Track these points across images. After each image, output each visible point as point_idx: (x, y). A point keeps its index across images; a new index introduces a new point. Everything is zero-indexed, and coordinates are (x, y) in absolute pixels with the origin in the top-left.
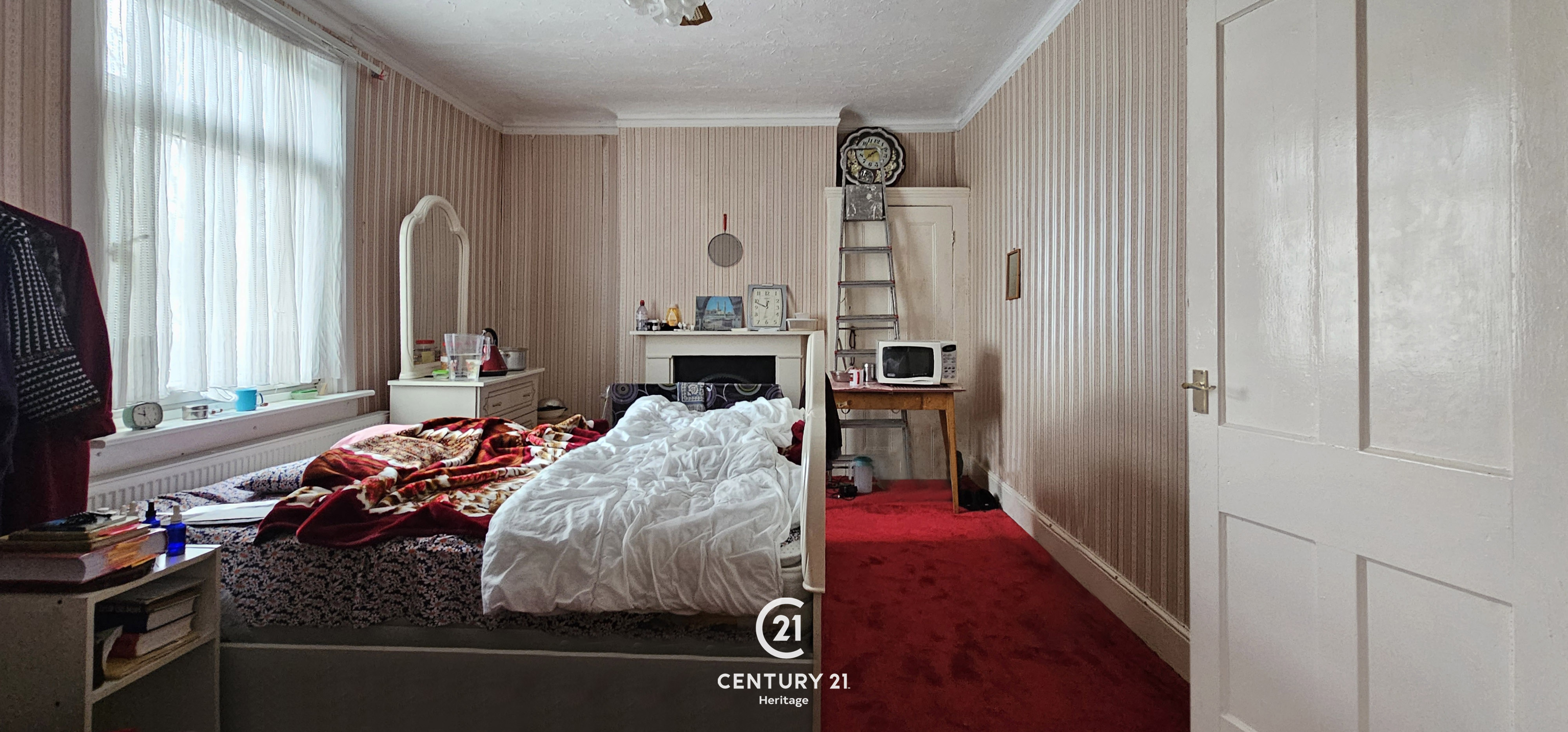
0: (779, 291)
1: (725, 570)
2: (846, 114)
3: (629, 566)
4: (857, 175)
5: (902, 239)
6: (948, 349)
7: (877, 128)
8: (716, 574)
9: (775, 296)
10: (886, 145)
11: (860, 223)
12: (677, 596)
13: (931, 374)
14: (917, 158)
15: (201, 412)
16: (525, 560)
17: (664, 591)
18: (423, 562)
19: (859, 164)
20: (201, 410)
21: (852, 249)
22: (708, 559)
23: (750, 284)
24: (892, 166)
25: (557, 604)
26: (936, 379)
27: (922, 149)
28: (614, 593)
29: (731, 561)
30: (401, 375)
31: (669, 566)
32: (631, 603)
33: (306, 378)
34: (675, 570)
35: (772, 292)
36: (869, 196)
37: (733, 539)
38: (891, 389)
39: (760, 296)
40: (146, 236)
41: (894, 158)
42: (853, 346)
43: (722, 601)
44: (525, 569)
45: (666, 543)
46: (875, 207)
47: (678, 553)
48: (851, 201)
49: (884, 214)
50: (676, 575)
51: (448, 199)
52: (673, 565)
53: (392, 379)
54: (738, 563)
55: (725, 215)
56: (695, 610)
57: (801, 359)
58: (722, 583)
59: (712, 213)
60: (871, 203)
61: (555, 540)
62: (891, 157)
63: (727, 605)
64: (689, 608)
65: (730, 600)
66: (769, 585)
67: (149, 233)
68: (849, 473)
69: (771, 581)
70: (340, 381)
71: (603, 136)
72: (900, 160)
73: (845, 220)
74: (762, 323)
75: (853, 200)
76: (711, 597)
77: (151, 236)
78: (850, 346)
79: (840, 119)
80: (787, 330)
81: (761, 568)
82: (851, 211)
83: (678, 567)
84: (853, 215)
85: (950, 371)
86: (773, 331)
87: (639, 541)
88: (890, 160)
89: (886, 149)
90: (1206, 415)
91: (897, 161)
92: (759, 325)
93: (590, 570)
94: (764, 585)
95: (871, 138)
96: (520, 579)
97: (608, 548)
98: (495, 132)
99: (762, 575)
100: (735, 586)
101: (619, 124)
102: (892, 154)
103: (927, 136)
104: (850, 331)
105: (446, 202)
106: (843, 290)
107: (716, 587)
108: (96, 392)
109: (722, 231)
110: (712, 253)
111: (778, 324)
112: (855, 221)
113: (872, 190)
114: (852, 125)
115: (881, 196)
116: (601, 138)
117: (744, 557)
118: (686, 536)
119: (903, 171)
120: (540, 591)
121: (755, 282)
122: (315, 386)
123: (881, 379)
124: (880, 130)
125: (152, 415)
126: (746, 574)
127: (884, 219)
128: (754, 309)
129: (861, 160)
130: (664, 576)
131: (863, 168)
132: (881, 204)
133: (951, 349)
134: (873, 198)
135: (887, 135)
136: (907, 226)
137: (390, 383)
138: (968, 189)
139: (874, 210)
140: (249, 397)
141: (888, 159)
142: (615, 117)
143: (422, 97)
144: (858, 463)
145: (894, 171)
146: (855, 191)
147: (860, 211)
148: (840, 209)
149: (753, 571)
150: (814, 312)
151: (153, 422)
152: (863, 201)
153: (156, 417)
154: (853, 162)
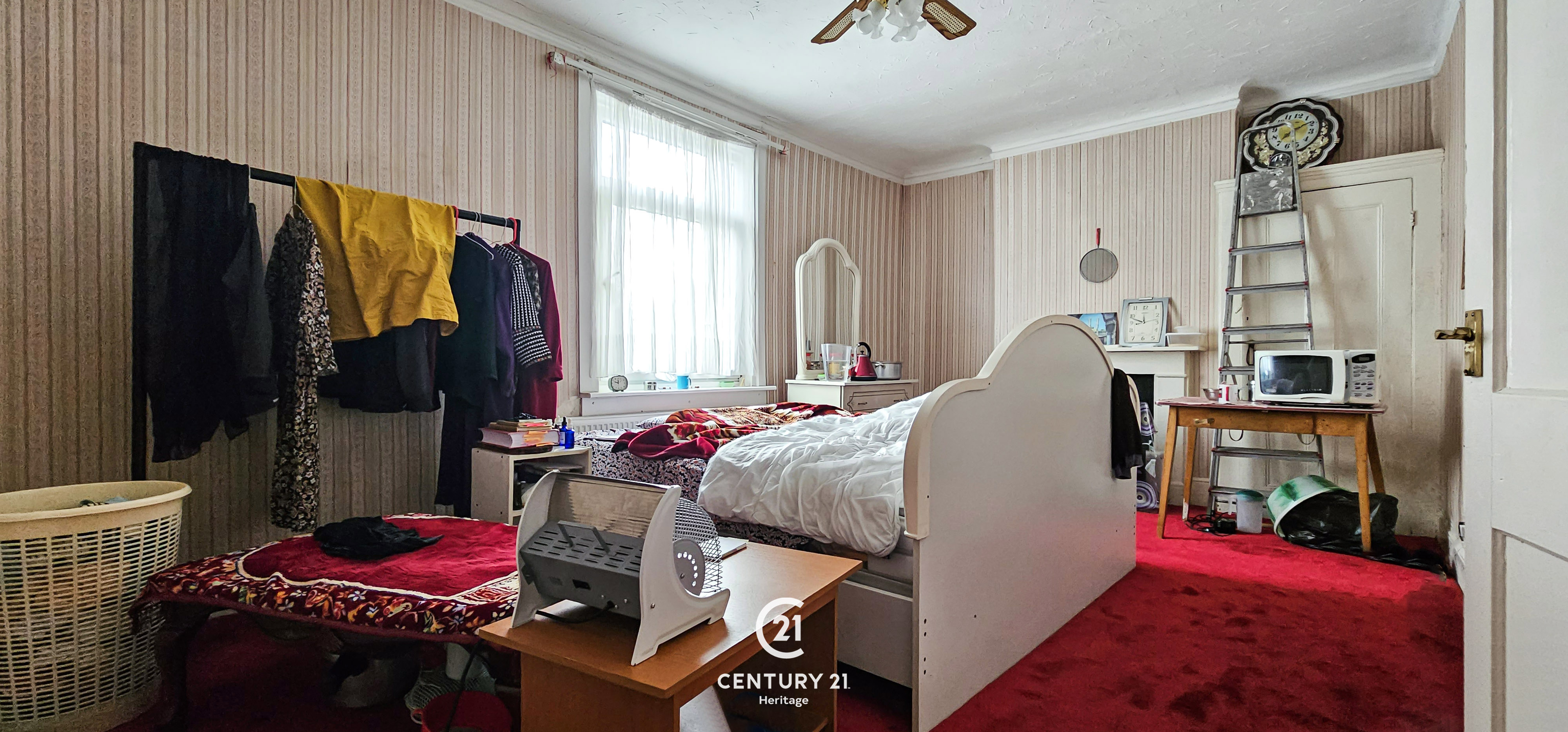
0: (1159, 305)
1: (852, 508)
2: (1249, 93)
3: (783, 492)
4: (1267, 163)
5: (1326, 229)
6: (1361, 359)
7: (1298, 100)
8: (844, 511)
9: (1155, 312)
10: (1312, 118)
11: (1263, 217)
12: (817, 525)
13: (1328, 390)
14: (1366, 125)
15: (652, 386)
16: (722, 478)
17: (808, 519)
18: (683, 474)
19: (1271, 148)
20: (652, 385)
21: (1253, 248)
22: (842, 496)
23: (1126, 298)
24: (1321, 142)
25: (734, 513)
26: (1337, 395)
27: (1373, 114)
28: (766, 508)
29: (860, 502)
30: (798, 377)
31: (813, 499)
32: (781, 523)
33: (726, 372)
34: (817, 501)
35: (1151, 306)
36: (1273, 183)
37: (864, 484)
38: (1265, 406)
39: (1138, 311)
40: (618, 273)
41: (1324, 131)
42: (1251, 363)
43: (846, 534)
44: (720, 484)
45: (815, 480)
46: (1281, 195)
47: (822, 489)
48: (1247, 192)
49: (1294, 201)
50: (817, 506)
51: (842, 242)
52: (816, 498)
53: (789, 378)
54: (863, 503)
55: (1099, 230)
56: (829, 540)
57: (1185, 378)
58: (848, 519)
59: (1084, 229)
60: (1276, 191)
61: (742, 466)
62: (1320, 131)
63: (851, 539)
64: (824, 537)
65: (852, 534)
66: (885, 528)
67: (619, 271)
68: (1231, 509)
69: (888, 525)
70: (754, 378)
71: (983, 172)
72: (1334, 133)
73: (1237, 217)
74: (1136, 340)
75: (1250, 191)
76: (837, 528)
77: (620, 273)
78: (1248, 362)
79: (1239, 100)
80: (1167, 345)
81: (882, 512)
82: (1247, 203)
83: (821, 501)
84: (1249, 209)
85: (1363, 388)
86: (1150, 347)
87: (796, 474)
88: (1318, 135)
89: (1312, 123)
90: (1480, 378)
91: (1328, 135)
92: (1134, 341)
93: (756, 491)
94: (880, 527)
95: (1289, 114)
96: (715, 490)
97: (773, 476)
98: (895, 184)
99: (881, 518)
100: (856, 522)
101: (993, 157)
102: (1321, 127)
103: (1382, 95)
104: (1246, 346)
105: (840, 245)
106: (1238, 298)
107: (842, 520)
108: (549, 352)
109: (1095, 247)
110: (1084, 270)
111: (1156, 340)
112: (1254, 215)
113: (1277, 175)
114: (1258, 105)
115: (1291, 181)
116: (982, 174)
117: (869, 500)
118: (832, 476)
119: (1338, 146)
120: (724, 500)
121: (1132, 297)
122: (739, 379)
123: (1258, 395)
124: (1301, 102)
125: (622, 385)
126: (869, 516)
127: (1294, 209)
128: (1129, 324)
129: (1274, 143)
130: (809, 506)
131: (1277, 152)
132: (1290, 191)
133: (1368, 359)
134: (1280, 184)
135: (1313, 106)
136: (1335, 214)
137: (787, 381)
138: (1440, 150)
139: (1280, 199)
140: (685, 380)
141: (1315, 134)
142: (989, 151)
143: (824, 164)
144: (1241, 498)
145: (1323, 148)
146: (1253, 181)
147: (1260, 203)
148: (1232, 204)
149: (875, 513)
150: (1204, 326)
151: (623, 388)
152: (1264, 191)
153: (625, 385)
154: (1262, 147)
